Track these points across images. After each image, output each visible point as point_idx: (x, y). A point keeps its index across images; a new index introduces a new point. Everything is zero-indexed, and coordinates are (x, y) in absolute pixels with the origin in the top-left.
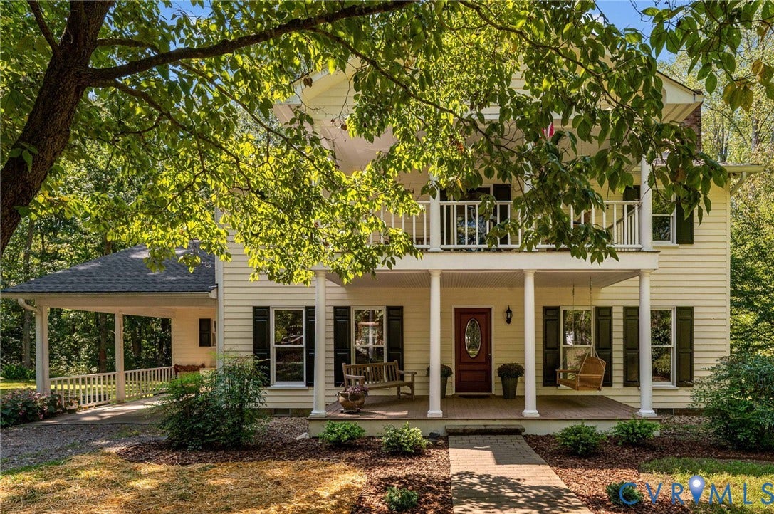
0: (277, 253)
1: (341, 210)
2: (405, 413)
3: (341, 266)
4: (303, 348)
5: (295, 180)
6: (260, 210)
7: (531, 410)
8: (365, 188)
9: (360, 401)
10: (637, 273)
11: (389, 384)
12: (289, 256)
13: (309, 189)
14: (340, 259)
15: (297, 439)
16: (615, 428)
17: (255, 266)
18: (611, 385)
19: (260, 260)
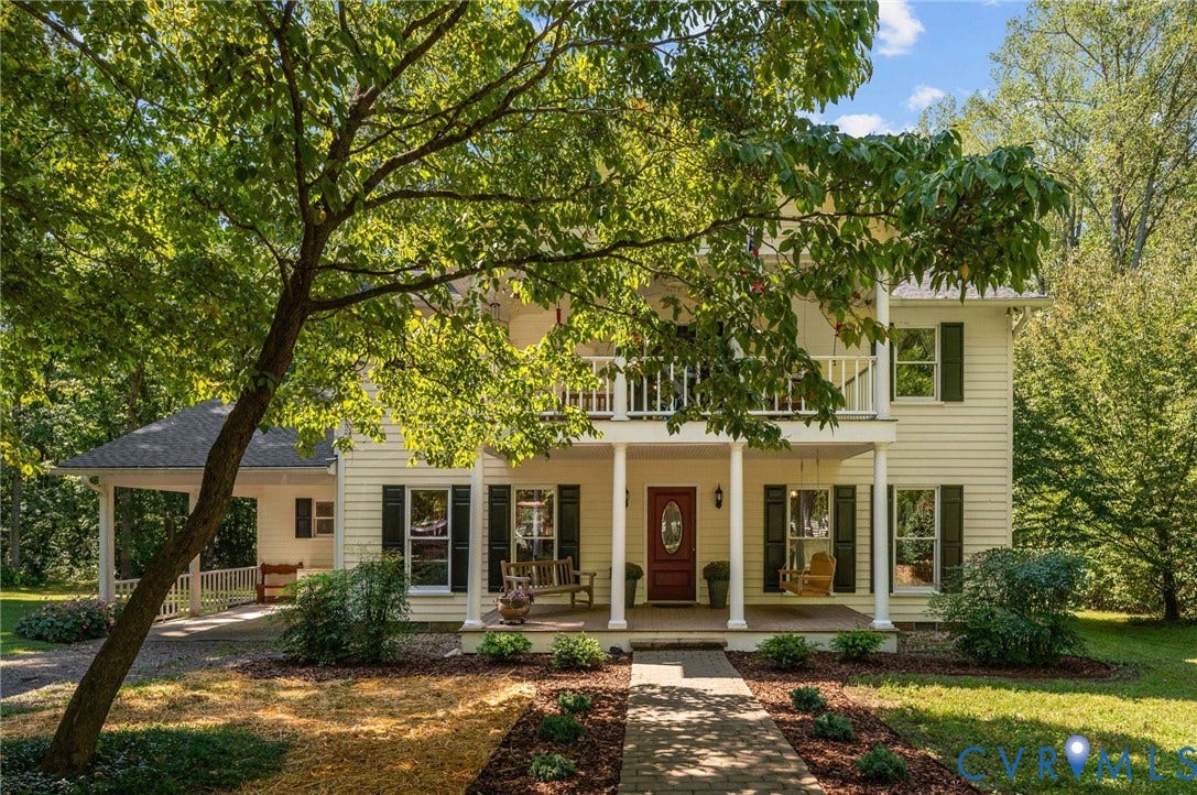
0: (436, 432)
1: (512, 386)
2: (581, 624)
3: (509, 446)
4: (447, 541)
5: (461, 353)
6: (420, 385)
7: (737, 620)
8: (538, 362)
9: (524, 609)
10: (871, 446)
11: (561, 588)
12: (450, 436)
13: (476, 363)
14: (508, 439)
15: (446, 656)
16: (833, 640)
17: (411, 448)
18: (854, 591)
19: (418, 442)
